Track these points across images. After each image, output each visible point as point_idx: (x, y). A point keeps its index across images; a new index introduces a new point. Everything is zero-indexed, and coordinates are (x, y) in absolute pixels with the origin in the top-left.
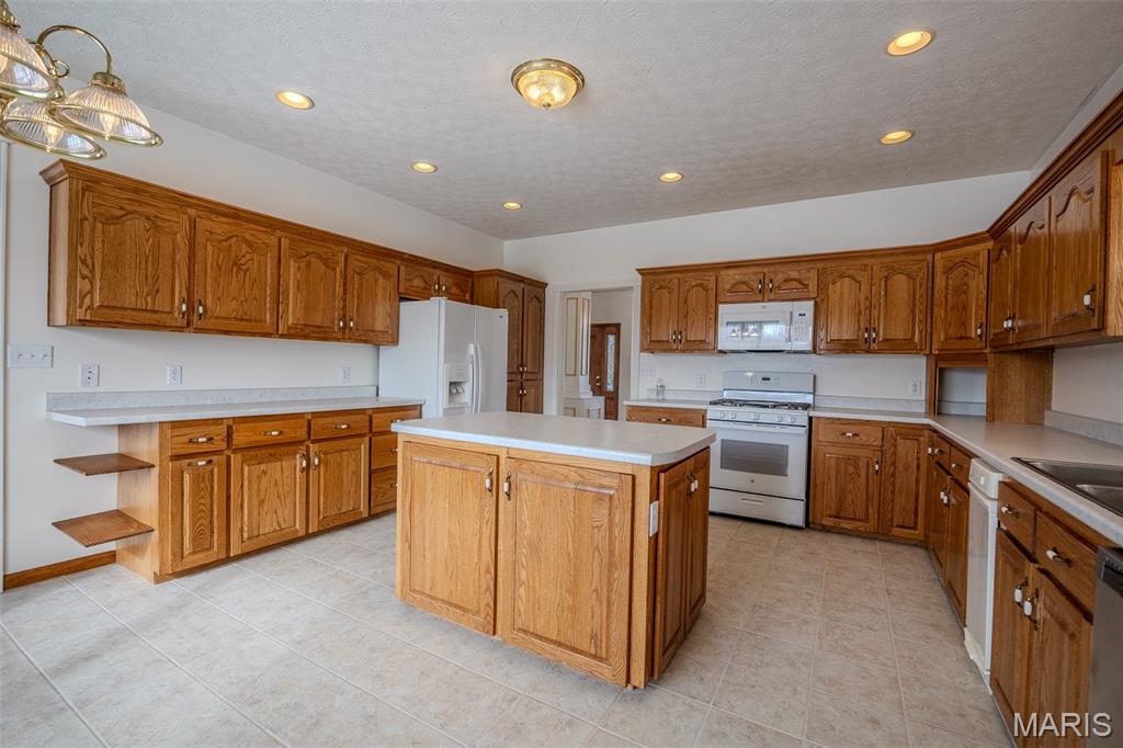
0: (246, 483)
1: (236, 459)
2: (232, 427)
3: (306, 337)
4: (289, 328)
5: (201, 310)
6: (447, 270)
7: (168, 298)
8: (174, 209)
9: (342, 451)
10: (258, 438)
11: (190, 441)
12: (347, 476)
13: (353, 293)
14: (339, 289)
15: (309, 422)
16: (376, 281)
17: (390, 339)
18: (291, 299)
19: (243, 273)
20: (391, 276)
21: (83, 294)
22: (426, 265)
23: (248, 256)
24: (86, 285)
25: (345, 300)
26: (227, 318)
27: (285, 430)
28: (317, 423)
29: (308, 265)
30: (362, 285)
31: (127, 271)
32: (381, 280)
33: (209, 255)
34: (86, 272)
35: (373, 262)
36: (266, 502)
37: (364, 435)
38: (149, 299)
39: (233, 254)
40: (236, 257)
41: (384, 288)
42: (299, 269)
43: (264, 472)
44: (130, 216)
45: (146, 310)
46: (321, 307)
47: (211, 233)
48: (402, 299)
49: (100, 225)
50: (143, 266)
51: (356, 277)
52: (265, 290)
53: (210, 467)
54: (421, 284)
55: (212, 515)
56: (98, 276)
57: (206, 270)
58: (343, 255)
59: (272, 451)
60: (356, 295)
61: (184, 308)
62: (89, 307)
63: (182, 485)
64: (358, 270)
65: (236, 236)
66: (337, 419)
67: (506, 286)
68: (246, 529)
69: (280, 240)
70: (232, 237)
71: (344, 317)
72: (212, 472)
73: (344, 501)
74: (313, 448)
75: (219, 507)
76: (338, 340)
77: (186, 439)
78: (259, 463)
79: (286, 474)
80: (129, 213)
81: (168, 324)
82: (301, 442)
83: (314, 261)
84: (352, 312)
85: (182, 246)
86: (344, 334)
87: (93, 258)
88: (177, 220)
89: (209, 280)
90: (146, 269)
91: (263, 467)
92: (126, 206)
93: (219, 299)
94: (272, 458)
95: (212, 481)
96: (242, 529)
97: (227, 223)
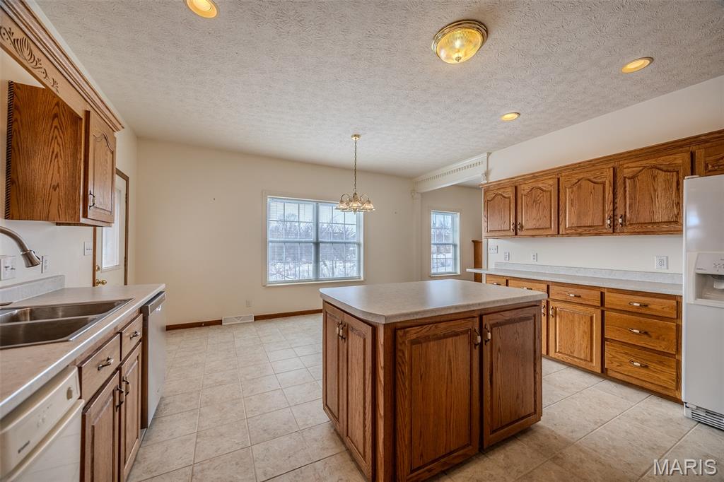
4: (567, 230)
7: (508, 224)
12: (579, 332)
14: (609, 196)
18: (567, 212)
19: (538, 204)
20: (678, 167)
23: (541, 195)
25: (615, 203)
26: (531, 229)
28: (554, 289)
31: (496, 216)
33: (523, 201)
34: (486, 220)
37: (595, 307)
38: (502, 225)
39: (533, 196)
42: (572, 192)
45: (502, 230)
47: (524, 190)
49: (489, 202)
51: (628, 182)
52: (551, 210)
56: (489, 220)
57: (522, 208)
58: (612, 169)
60: (627, 196)
62: (487, 232)
64: (629, 175)
70: (533, 188)
73: (577, 349)
80: (496, 195)
81: (508, 235)
85: (512, 201)
87: (487, 214)
88: (511, 190)
89: (523, 212)
90: (501, 214)
92: (495, 192)
93: (527, 220)
97: (532, 182)
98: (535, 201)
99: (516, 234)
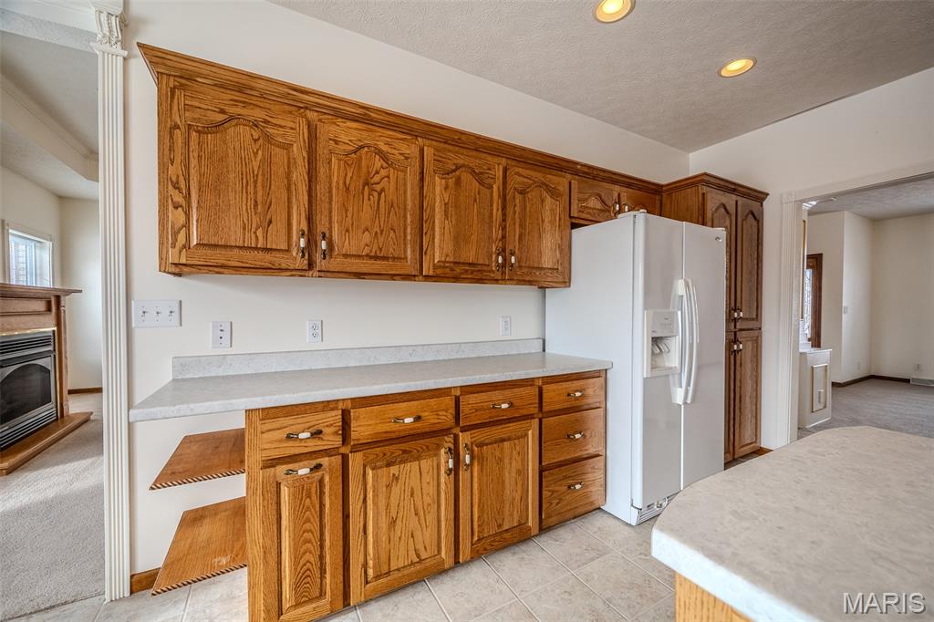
0: (370, 495)
1: (356, 461)
2: (349, 412)
3: (456, 279)
4: (435, 267)
5: (324, 245)
6: (629, 185)
7: (284, 232)
8: (290, 112)
9: (503, 440)
10: (387, 427)
11: (289, 437)
12: (509, 476)
13: (514, 219)
14: (497, 214)
15: (457, 400)
16: (543, 201)
17: (561, 279)
18: (437, 229)
19: (376, 194)
20: (560, 195)
21: (176, 227)
22: (603, 180)
23: (383, 172)
24: (179, 217)
25: (504, 229)
26: (359, 256)
27: (423, 414)
28: (469, 402)
29: (458, 182)
30: (525, 208)
31: (231, 196)
32: (549, 200)
33: (334, 172)
34: (179, 198)
35: (537, 175)
36: (399, 522)
37: (531, 417)
38: (260, 233)
39: (364, 170)
40: (369, 173)
41: (552, 210)
42: (446, 188)
43: (396, 478)
44: (234, 122)
45: (256, 248)
46: (474, 238)
47: (336, 142)
48: (574, 226)
49: (194, 134)
50: (251, 188)
51: (518, 197)
52: (405, 216)
53: (318, 475)
54: (599, 206)
55: (322, 547)
56: (194, 205)
57: (330, 192)
58: (501, 167)
59: (405, 446)
60: (518, 220)
61: (302, 243)
62: (184, 247)
63: (279, 504)
64: (519, 187)
65: (368, 147)
66: (496, 395)
67: (714, 199)
68: (371, 563)
69: (422, 151)
70: (362, 147)
71: (504, 250)
72: (321, 482)
73: (507, 513)
74: (464, 438)
75: (332, 533)
76: (496, 281)
77: (282, 434)
78: (389, 465)
79: (426, 478)
80: (231, 118)
81: (284, 266)
82: (446, 431)
83: (466, 177)
84: (513, 243)
85: (300, 161)
86: (503, 273)
87: (187, 180)
88: (292, 125)
89: (335, 206)
90: (256, 193)
91: (394, 470)
92: (226, 108)
93: (347, 231)
94: (407, 456)
95: (322, 493)
96: (365, 566)
97: (356, 129)
98: (366, 183)
99: (311, 265)
